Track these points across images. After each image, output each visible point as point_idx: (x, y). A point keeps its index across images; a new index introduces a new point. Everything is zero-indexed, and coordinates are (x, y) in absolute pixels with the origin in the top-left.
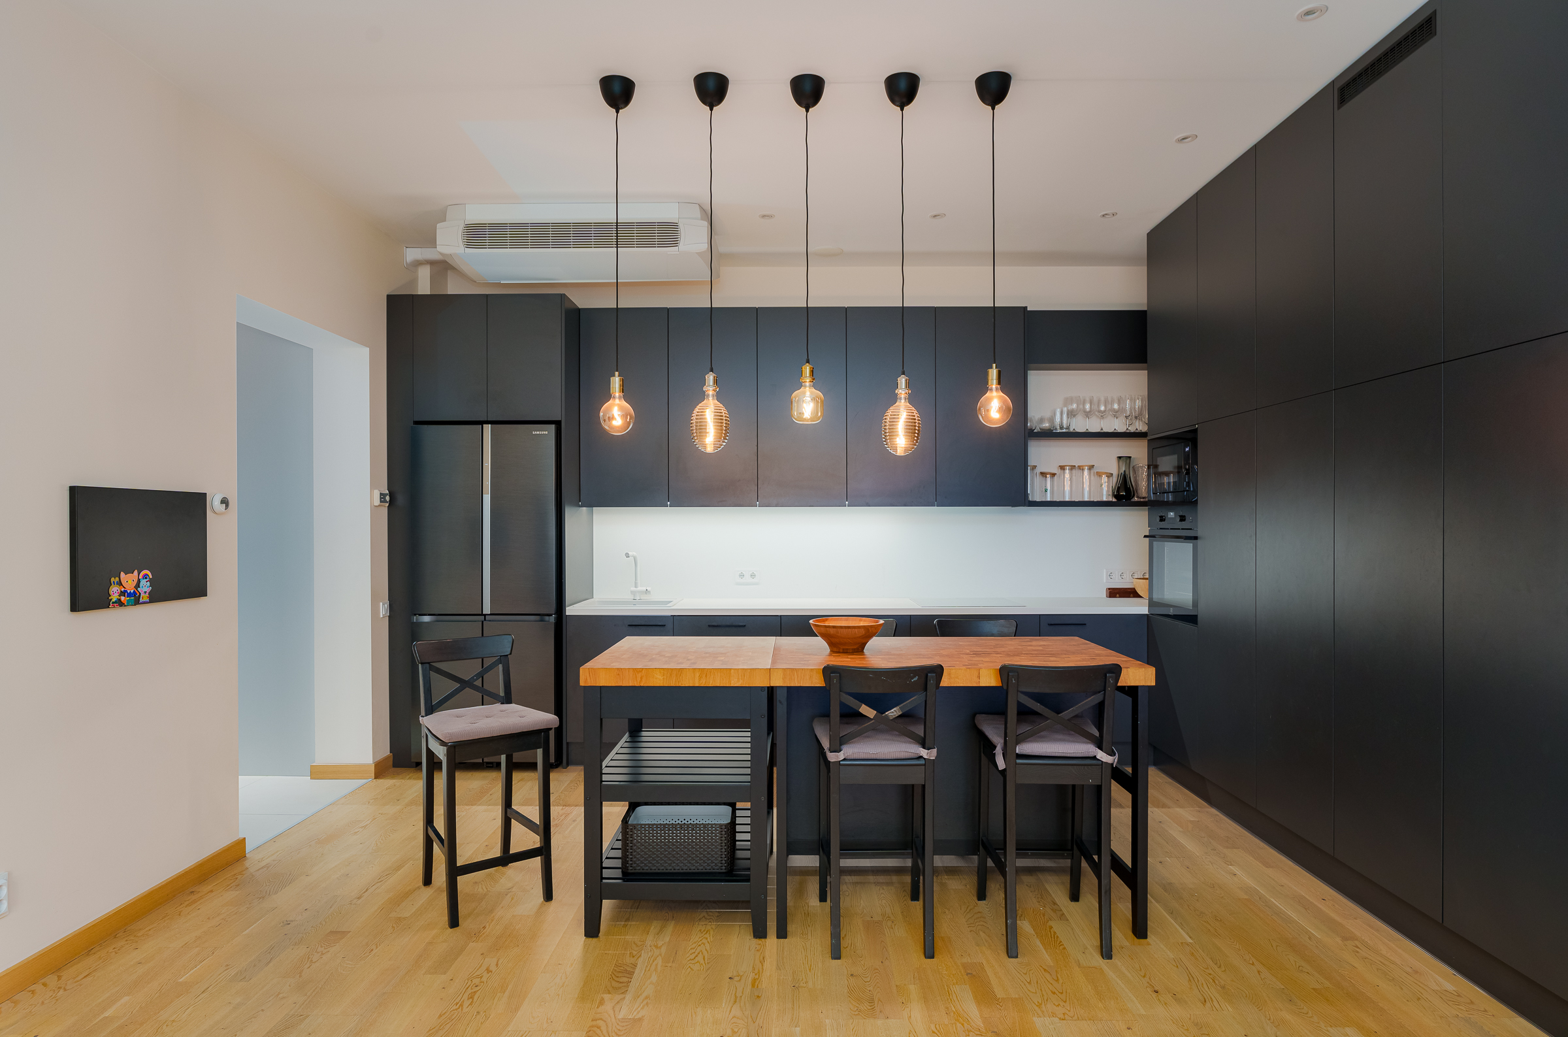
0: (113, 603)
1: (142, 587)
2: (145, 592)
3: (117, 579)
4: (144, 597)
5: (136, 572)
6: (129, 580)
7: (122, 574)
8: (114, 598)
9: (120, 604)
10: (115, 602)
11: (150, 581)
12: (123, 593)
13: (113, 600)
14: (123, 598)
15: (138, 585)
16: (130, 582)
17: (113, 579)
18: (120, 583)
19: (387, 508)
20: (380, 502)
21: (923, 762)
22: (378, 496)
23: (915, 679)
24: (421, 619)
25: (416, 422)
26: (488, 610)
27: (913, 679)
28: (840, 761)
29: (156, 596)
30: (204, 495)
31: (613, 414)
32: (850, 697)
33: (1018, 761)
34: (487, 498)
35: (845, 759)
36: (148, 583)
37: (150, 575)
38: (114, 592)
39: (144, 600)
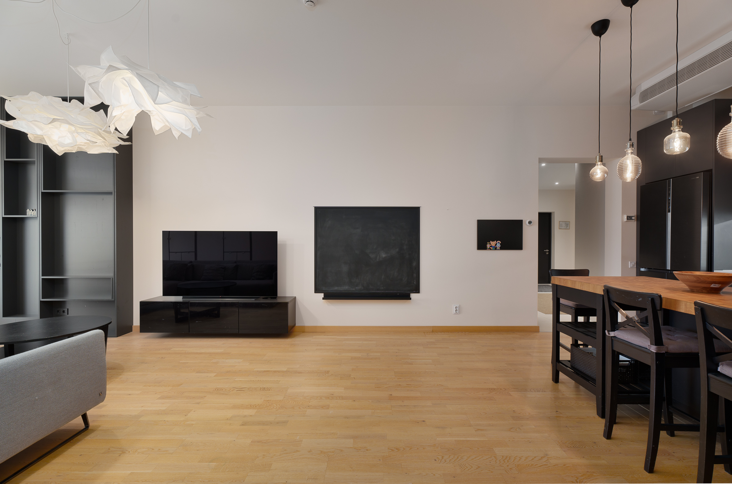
0: (488, 249)
1: (498, 245)
3: (489, 243)
4: (498, 248)
5: (495, 241)
6: (493, 243)
7: (491, 242)
8: (488, 247)
9: (490, 249)
11: (500, 244)
12: (491, 246)
14: (491, 248)
15: (496, 245)
16: (493, 244)
17: (488, 243)
18: (490, 244)
19: (636, 222)
20: (627, 220)
21: (650, 352)
22: (626, 217)
23: (640, 299)
24: (642, 269)
25: (646, 184)
26: (669, 268)
27: (639, 299)
28: (612, 337)
29: (502, 248)
30: (522, 220)
31: (597, 172)
32: (615, 304)
33: (710, 375)
34: (669, 215)
35: (614, 337)
36: (500, 245)
37: (500, 243)
38: (488, 246)
39: (498, 249)
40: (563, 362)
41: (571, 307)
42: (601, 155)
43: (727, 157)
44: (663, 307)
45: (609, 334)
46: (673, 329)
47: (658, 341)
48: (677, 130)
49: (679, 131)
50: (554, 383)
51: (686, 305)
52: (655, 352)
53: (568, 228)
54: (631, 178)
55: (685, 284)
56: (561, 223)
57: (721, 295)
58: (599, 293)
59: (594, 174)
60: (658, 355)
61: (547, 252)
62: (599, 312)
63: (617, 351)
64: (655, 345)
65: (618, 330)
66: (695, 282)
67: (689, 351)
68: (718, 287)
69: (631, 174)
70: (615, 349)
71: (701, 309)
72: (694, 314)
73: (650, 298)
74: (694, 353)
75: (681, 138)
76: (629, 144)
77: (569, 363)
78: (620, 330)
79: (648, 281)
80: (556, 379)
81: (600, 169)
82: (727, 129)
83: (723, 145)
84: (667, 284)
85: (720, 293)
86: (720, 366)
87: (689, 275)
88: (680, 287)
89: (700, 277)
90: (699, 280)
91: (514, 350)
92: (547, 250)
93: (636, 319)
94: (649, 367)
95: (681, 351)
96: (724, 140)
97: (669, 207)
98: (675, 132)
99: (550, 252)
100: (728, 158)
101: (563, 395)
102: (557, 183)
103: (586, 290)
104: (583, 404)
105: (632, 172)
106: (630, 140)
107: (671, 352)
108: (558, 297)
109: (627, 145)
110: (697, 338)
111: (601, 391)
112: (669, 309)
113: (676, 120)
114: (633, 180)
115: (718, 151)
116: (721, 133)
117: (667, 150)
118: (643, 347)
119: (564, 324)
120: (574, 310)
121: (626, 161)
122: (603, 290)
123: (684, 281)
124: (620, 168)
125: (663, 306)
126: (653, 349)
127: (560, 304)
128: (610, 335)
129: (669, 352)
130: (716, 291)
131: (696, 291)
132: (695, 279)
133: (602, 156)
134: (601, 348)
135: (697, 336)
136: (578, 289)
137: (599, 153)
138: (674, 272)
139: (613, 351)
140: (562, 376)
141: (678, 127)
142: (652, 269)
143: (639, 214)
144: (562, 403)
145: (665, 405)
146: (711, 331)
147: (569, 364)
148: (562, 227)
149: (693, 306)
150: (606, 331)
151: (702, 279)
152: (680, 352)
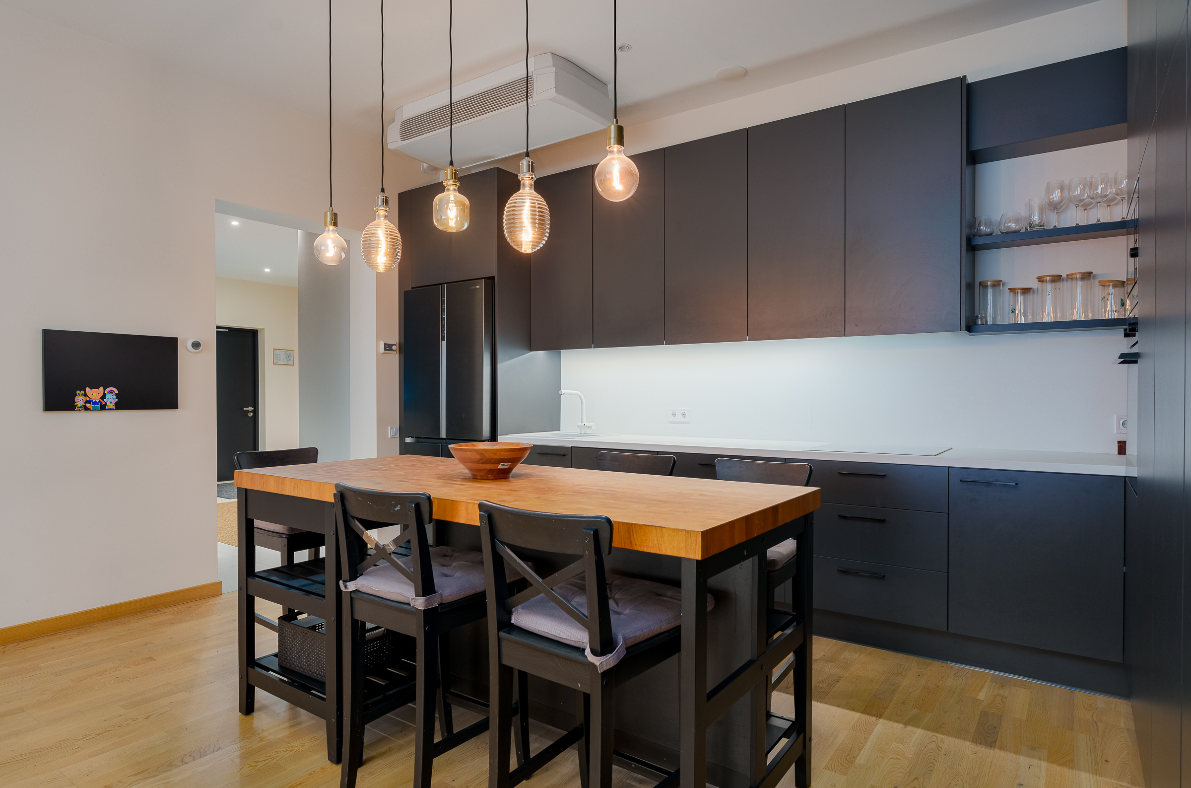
0: (78, 407)
1: (108, 399)
2: (111, 402)
3: (82, 392)
4: (112, 406)
5: (101, 388)
6: (95, 394)
7: (88, 389)
9: (86, 409)
10: (81, 407)
11: (116, 395)
12: (87, 402)
13: (79, 406)
14: (88, 405)
15: (104, 397)
16: (95, 395)
18: (85, 395)
19: (398, 355)
20: (385, 350)
21: (415, 610)
22: (383, 346)
23: (398, 508)
24: (408, 440)
25: (412, 288)
26: (443, 435)
27: (395, 507)
28: (351, 592)
29: (121, 405)
30: (176, 339)
31: (327, 246)
32: (357, 522)
33: (502, 634)
34: (444, 344)
35: (356, 591)
36: (115, 397)
37: (116, 391)
38: (80, 400)
39: (110, 407)
40: (263, 663)
41: (280, 534)
42: (334, 211)
43: (515, 247)
44: (435, 517)
45: (346, 587)
46: (449, 551)
47: (427, 587)
48: (452, 188)
49: (455, 190)
50: (244, 717)
51: (467, 509)
52: (423, 609)
53: (291, 363)
54: (384, 264)
55: (465, 466)
56: (277, 352)
57: (510, 481)
58: (328, 501)
59: (323, 248)
60: (429, 614)
61: (251, 412)
62: (330, 538)
63: (361, 621)
64: (423, 596)
65: (362, 574)
66: (478, 462)
67: (472, 592)
68: (507, 467)
69: (385, 258)
70: (357, 617)
71: (489, 514)
72: (478, 524)
73: (413, 503)
74: (480, 593)
75: (458, 203)
76: (380, 198)
77: (276, 659)
78: (366, 574)
79: (413, 463)
80: (248, 706)
81: (334, 240)
82: (516, 199)
83: (511, 226)
84: (440, 468)
85: (509, 478)
86: (514, 614)
87: (470, 450)
88: (459, 471)
89: (484, 453)
90: (484, 458)
91: (151, 659)
92: (251, 409)
93: (391, 549)
94: (414, 639)
95: (462, 596)
96: (512, 217)
97: (443, 331)
98: (448, 190)
99: (256, 412)
100: (518, 249)
101: (261, 740)
102: (267, 270)
103: (304, 497)
104: (303, 746)
105: (386, 255)
106: (383, 190)
107: (447, 602)
108: (249, 517)
109: (378, 199)
110: (482, 563)
111: (335, 707)
112: (444, 519)
113: (451, 170)
114: (388, 269)
115: (505, 235)
116: (509, 204)
117: (438, 221)
118: (404, 602)
119: (263, 575)
120: (287, 539)
121: (376, 230)
122: (334, 494)
123: (464, 461)
124: (366, 242)
125: (433, 515)
126: (420, 603)
127: (255, 530)
128: (347, 589)
129: (444, 602)
130: (503, 475)
131: (479, 478)
132: (478, 457)
133: (336, 215)
134: (333, 618)
135: (483, 558)
136: (289, 495)
137: (331, 206)
138: (449, 446)
139: (354, 622)
140: (261, 694)
141: (453, 182)
142: (421, 438)
143: (403, 341)
144: (257, 762)
145: (439, 693)
146: (502, 555)
147: (275, 664)
148: (280, 360)
149: (477, 512)
150: (341, 582)
151: (487, 456)
152: (460, 598)
